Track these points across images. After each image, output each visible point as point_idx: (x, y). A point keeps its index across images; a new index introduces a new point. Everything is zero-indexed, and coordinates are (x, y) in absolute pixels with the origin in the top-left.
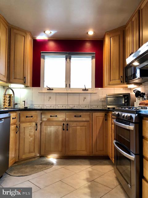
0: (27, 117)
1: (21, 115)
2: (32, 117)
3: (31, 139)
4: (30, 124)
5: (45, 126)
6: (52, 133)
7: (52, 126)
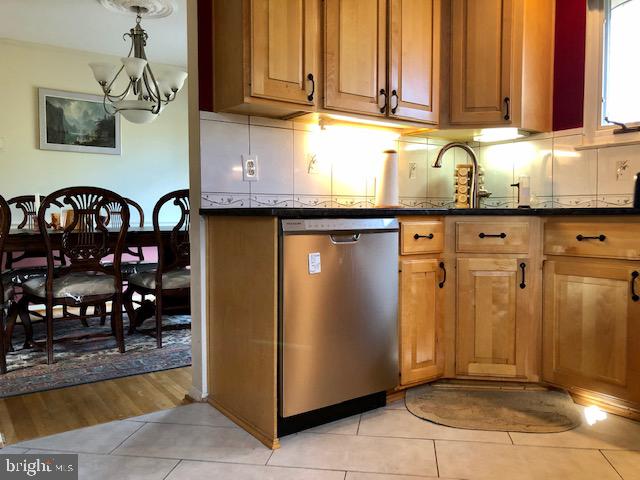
0: (482, 236)
1: (461, 229)
2: (503, 236)
3: (502, 313)
4: (496, 263)
5: (561, 277)
6: (585, 304)
7: (586, 279)
